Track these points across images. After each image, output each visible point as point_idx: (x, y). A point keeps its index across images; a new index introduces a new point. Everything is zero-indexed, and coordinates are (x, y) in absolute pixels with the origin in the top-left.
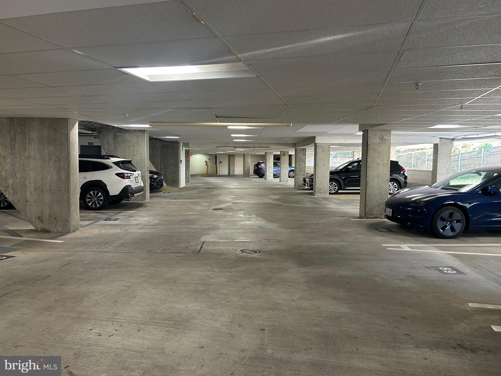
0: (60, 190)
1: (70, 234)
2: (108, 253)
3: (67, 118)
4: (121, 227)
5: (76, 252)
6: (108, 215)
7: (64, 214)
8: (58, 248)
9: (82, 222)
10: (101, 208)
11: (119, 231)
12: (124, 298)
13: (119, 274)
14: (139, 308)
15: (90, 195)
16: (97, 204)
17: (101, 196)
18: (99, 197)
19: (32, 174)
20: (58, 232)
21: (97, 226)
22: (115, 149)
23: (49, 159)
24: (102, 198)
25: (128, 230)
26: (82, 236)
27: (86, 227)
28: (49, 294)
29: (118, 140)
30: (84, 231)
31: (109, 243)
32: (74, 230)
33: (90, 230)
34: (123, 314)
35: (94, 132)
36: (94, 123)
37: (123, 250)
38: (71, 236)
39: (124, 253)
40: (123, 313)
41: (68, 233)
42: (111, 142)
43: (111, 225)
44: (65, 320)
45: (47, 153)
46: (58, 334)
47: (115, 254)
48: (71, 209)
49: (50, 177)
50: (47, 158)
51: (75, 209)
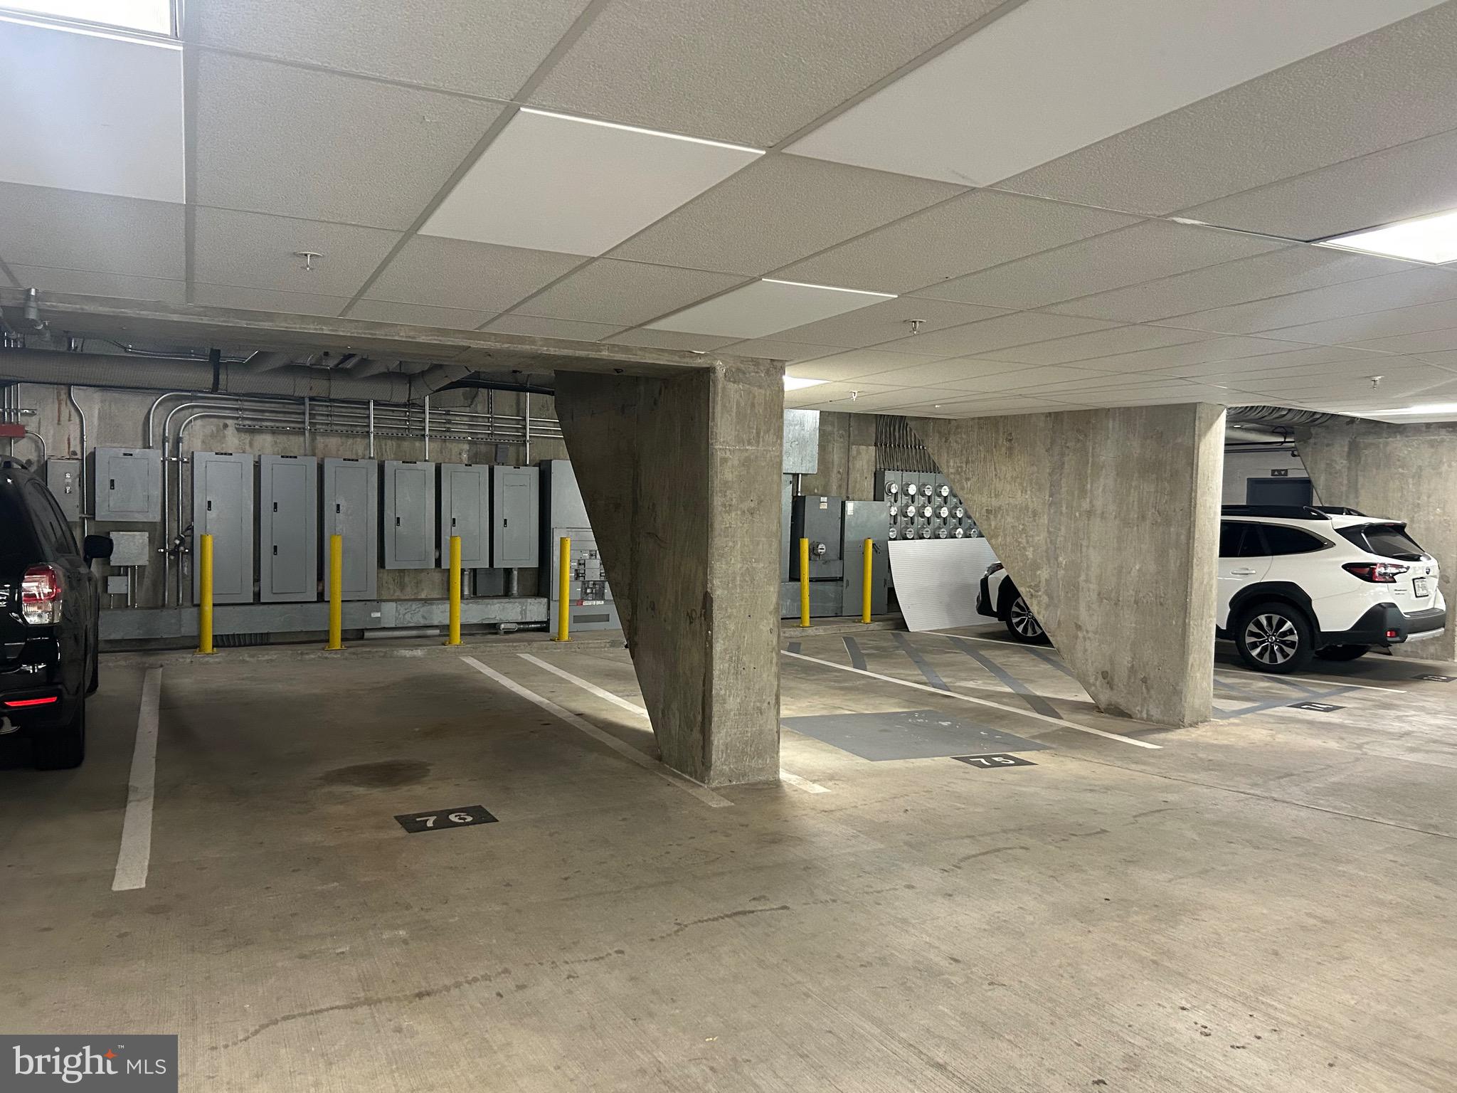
0: (1161, 604)
1: (1182, 731)
2: (1285, 805)
3: (1196, 404)
4: (1344, 735)
5: (1187, 784)
6: (1308, 691)
7: (1168, 671)
8: (1144, 763)
9: (1224, 701)
10: (1287, 669)
11: (1333, 744)
12: (1305, 951)
13: (1306, 875)
14: (1349, 996)
15: (1259, 625)
16: (1279, 655)
17: (1290, 632)
18: (1284, 634)
19: (1095, 557)
20: (1149, 719)
21: (1267, 719)
22: (1354, 487)
23: (1138, 518)
24: (1295, 638)
25: (1365, 746)
26: (1215, 742)
27: (1230, 717)
28: (1092, 877)
29: (1363, 459)
30: (1221, 728)
31: (1292, 775)
32: (1195, 720)
33: (1242, 728)
34: (1291, 998)
35: (1291, 437)
36: (1285, 413)
37: (1335, 807)
38: (1183, 738)
39: (1338, 816)
40: (1291, 996)
41: (1178, 725)
42: (1338, 468)
43: (1311, 723)
44: (1120, 957)
45: (1136, 503)
46: (1093, 988)
47: (1304, 813)
48: (1188, 658)
49: (1137, 567)
50: (1134, 515)
51: (1203, 662)
